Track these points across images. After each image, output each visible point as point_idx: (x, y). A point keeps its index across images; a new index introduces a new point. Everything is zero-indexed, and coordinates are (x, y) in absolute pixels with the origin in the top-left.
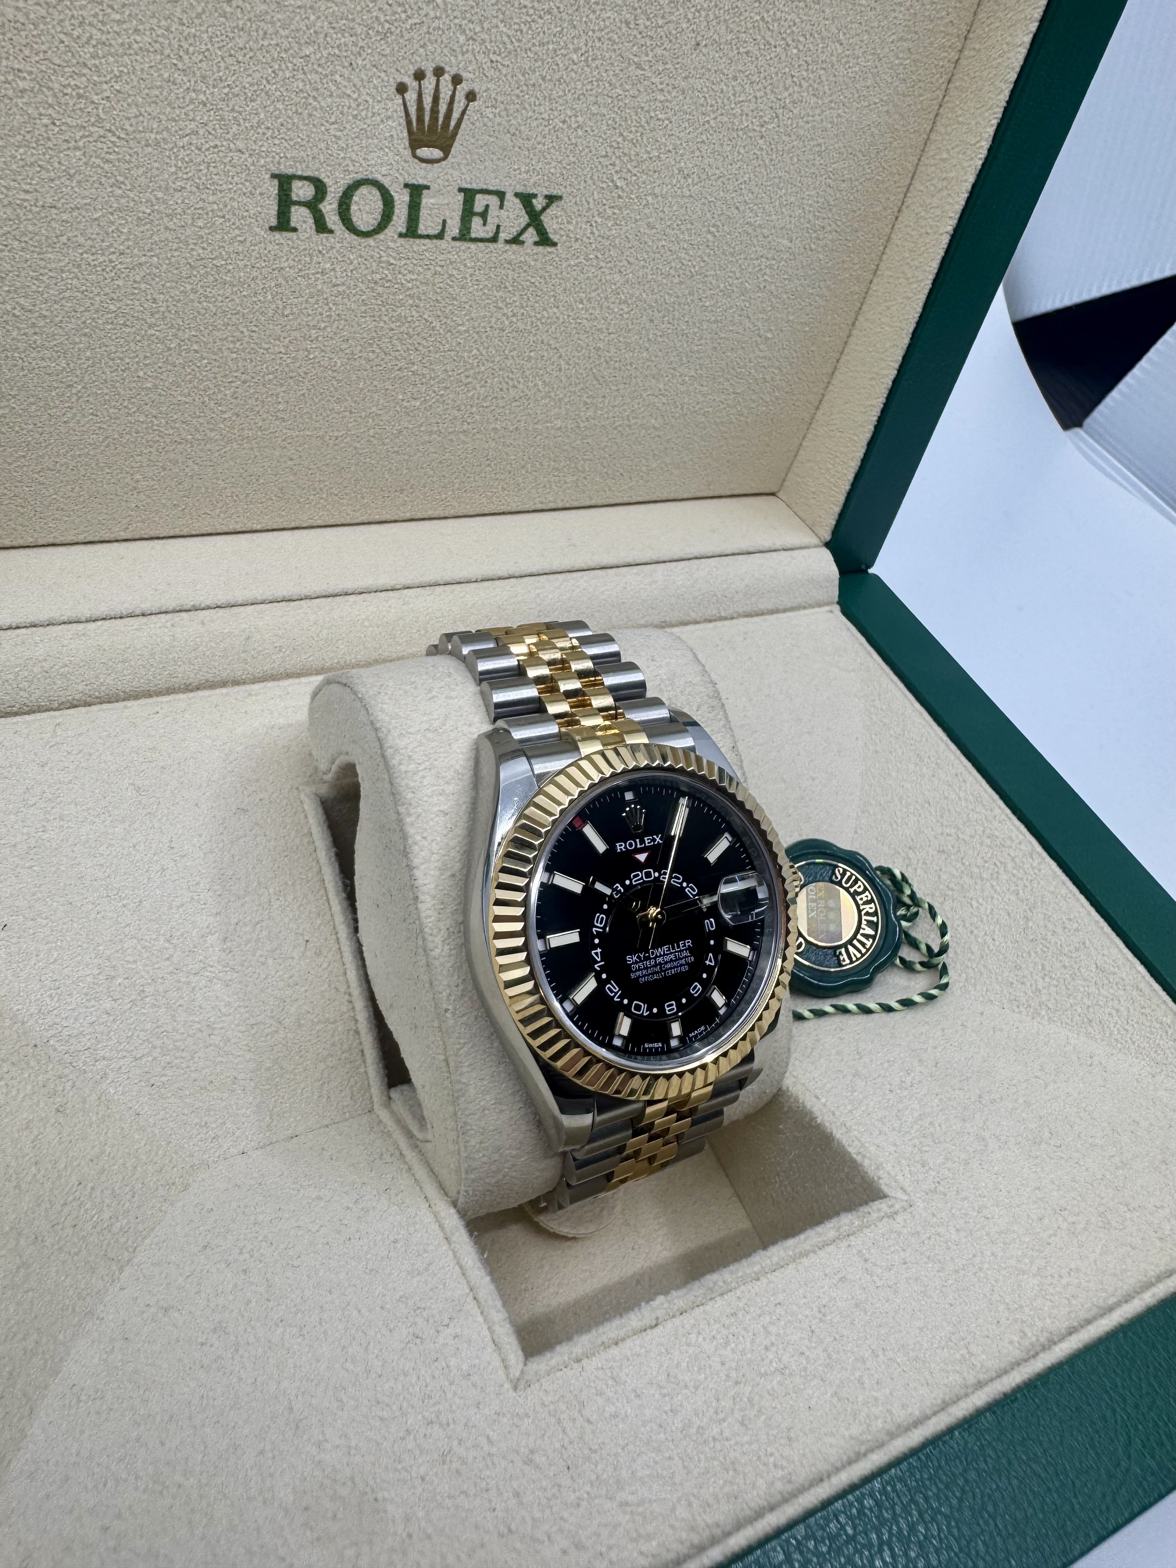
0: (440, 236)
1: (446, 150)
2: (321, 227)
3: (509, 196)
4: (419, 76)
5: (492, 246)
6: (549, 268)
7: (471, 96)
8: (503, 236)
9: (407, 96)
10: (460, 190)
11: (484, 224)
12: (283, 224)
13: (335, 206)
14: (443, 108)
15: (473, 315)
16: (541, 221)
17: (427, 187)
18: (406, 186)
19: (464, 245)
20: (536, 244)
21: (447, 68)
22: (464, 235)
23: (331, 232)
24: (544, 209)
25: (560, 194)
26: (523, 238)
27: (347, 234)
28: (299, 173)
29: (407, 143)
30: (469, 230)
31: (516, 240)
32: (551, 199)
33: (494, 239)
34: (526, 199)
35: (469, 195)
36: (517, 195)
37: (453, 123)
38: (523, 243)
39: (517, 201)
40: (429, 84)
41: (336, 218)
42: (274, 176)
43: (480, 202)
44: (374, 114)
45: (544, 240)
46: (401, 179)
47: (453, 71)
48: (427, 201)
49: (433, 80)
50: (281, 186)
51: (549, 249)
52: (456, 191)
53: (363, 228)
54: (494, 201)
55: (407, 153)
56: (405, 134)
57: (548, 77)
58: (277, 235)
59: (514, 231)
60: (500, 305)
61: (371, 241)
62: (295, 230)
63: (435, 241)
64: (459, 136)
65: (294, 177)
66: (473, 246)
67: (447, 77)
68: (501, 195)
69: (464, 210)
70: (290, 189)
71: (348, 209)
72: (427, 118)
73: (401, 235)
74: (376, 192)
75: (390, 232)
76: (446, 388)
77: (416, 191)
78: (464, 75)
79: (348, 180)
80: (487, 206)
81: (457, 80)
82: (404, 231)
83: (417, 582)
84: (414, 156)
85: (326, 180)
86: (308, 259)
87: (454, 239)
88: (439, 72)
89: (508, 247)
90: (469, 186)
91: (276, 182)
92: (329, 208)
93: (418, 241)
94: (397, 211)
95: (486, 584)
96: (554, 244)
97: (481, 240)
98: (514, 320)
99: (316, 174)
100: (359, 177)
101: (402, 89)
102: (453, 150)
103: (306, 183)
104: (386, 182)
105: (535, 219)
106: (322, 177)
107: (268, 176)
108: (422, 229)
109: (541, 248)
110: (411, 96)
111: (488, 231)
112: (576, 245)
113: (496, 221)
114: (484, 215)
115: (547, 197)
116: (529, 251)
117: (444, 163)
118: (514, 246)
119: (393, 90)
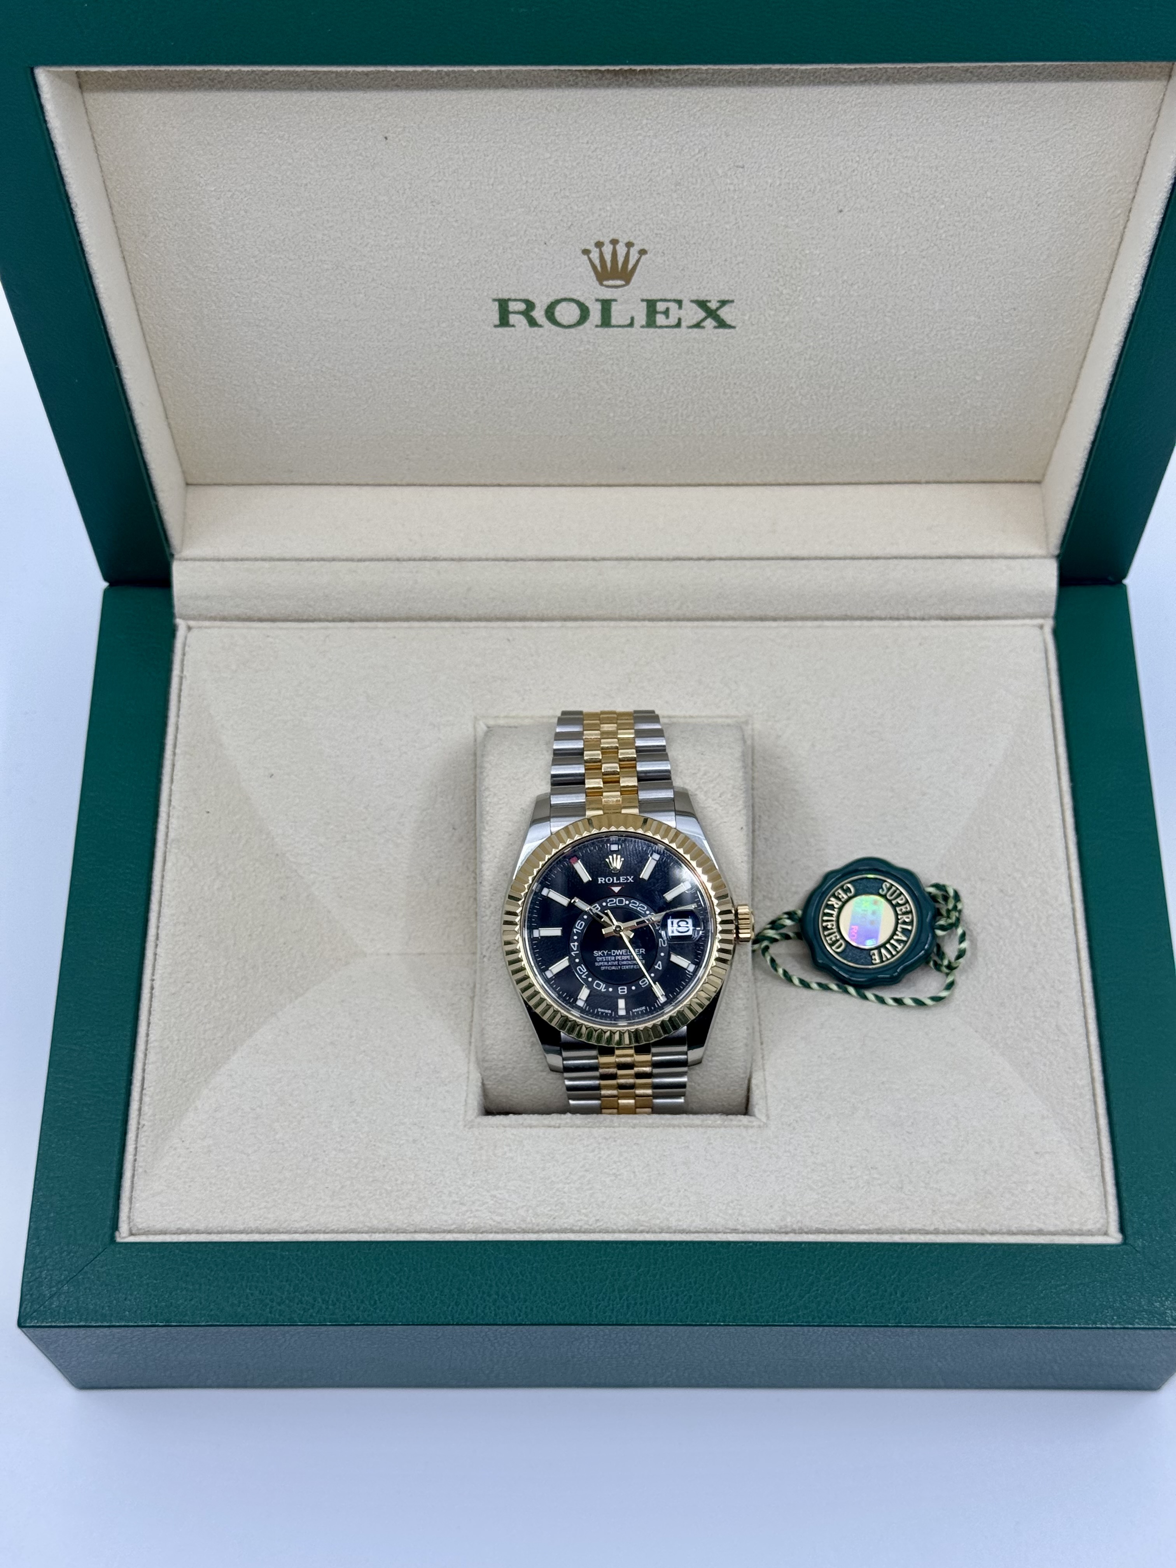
0: (631, 325)
1: (628, 282)
2: (533, 323)
3: (686, 304)
4: (599, 245)
5: (676, 330)
6: (731, 341)
7: (643, 252)
8: (683, 324)
9: (591, 256)
10: (643, 300)
11: (667, 317)
12: (504, 321)
13: (543, 313)
14: (621, 260)
15: (667, 368)
16: (718, 316)
17: (615, 300)
18: (597, 300)
19: (652, 330)
20: (715, 327)
21: (620, 240)
22: (651, 323)
23: (541, 326)
24: (718, 309)
25: (730, 299)
26: (703, 324)
27: (553, 327)
28: (513, 298)
29: (595, 279)
30: (655, 322)
31: (698, 325)
32: (723, 303)
33: (678, 325)
34: (702, 304)
35: (651, 305)
36: (692, 301)
37: (630, 267)
38: (703, 327)
39: (694, 306)
40: (608, 250)
41: (545, 319)
42: (495, 300)
43: (661, 307)
44: (566, 266)
45: (722, 324)
46: (593, 298)
47: (626, 241)
48: (614, 307)
49: (611, 247)
50: (500, 306)
51: (727, 331)
52: (639, 301)
53: (565, 323)
54: (673, 306)
55: (596, 284)
56: (592, 274)
57: (706, 239)
58: (500, 330)
59: (694, 322)
60: (690, 362)
61: (573, 330)
62: (513, 326)
63: (626, 329)
64: (636, 274)
65: (509, 300)
66: (659, 331)
67: (621, 244)
68: (679, 303)
69: (648, 311)
70: (508, 306)
71: (553, 314)
72: (609, 265)
73: (597, 326)
74: (574, 306)
75: (587, 324)
76: (651, 410)
77: (606, 305)
78: (635, 242)
79: (551, 299)
80: (668, 309)
81: (629, 245)
82: (599, 323)
83: (615, 555)
84: (601, 284)
85: (534, 301)
86: (525, 341)
87: (642, 327)
88: (614, 242)
89: (690, 330)
90: (650, 298)
91: (497, 303)
92: (539, 314)
93: (611, 329)
94: (591, 314)
95: (678, 563)
96: (734, 327)
97: (667, 327)
98: (705, 371)
99: (526, 298)
100: (559, 298)
101: (586, 252)
102: (633, 280)
103: (519, 303)
104: (582, 300)
105: (712, 314)
106: (531, 299)
107: (490, 300)
108: (614, 322)
109: (721, 330)
110: (595, 255)
111: (673, 321)
112: (755, 327)
113: (678, 316)
114: (666, 313)
115: (719, 301)
116: (710, 332)
117: (626, 288)
118: (696, 330)
119: (580, 252)
